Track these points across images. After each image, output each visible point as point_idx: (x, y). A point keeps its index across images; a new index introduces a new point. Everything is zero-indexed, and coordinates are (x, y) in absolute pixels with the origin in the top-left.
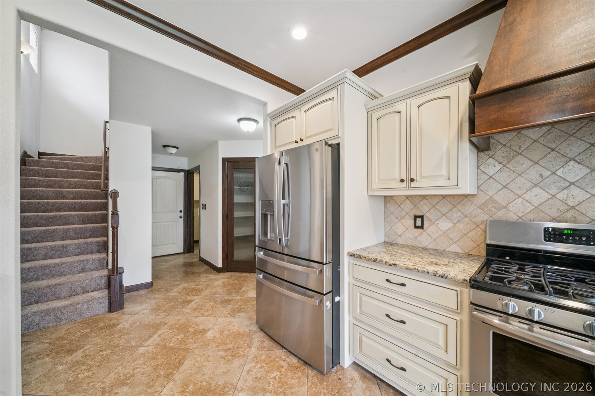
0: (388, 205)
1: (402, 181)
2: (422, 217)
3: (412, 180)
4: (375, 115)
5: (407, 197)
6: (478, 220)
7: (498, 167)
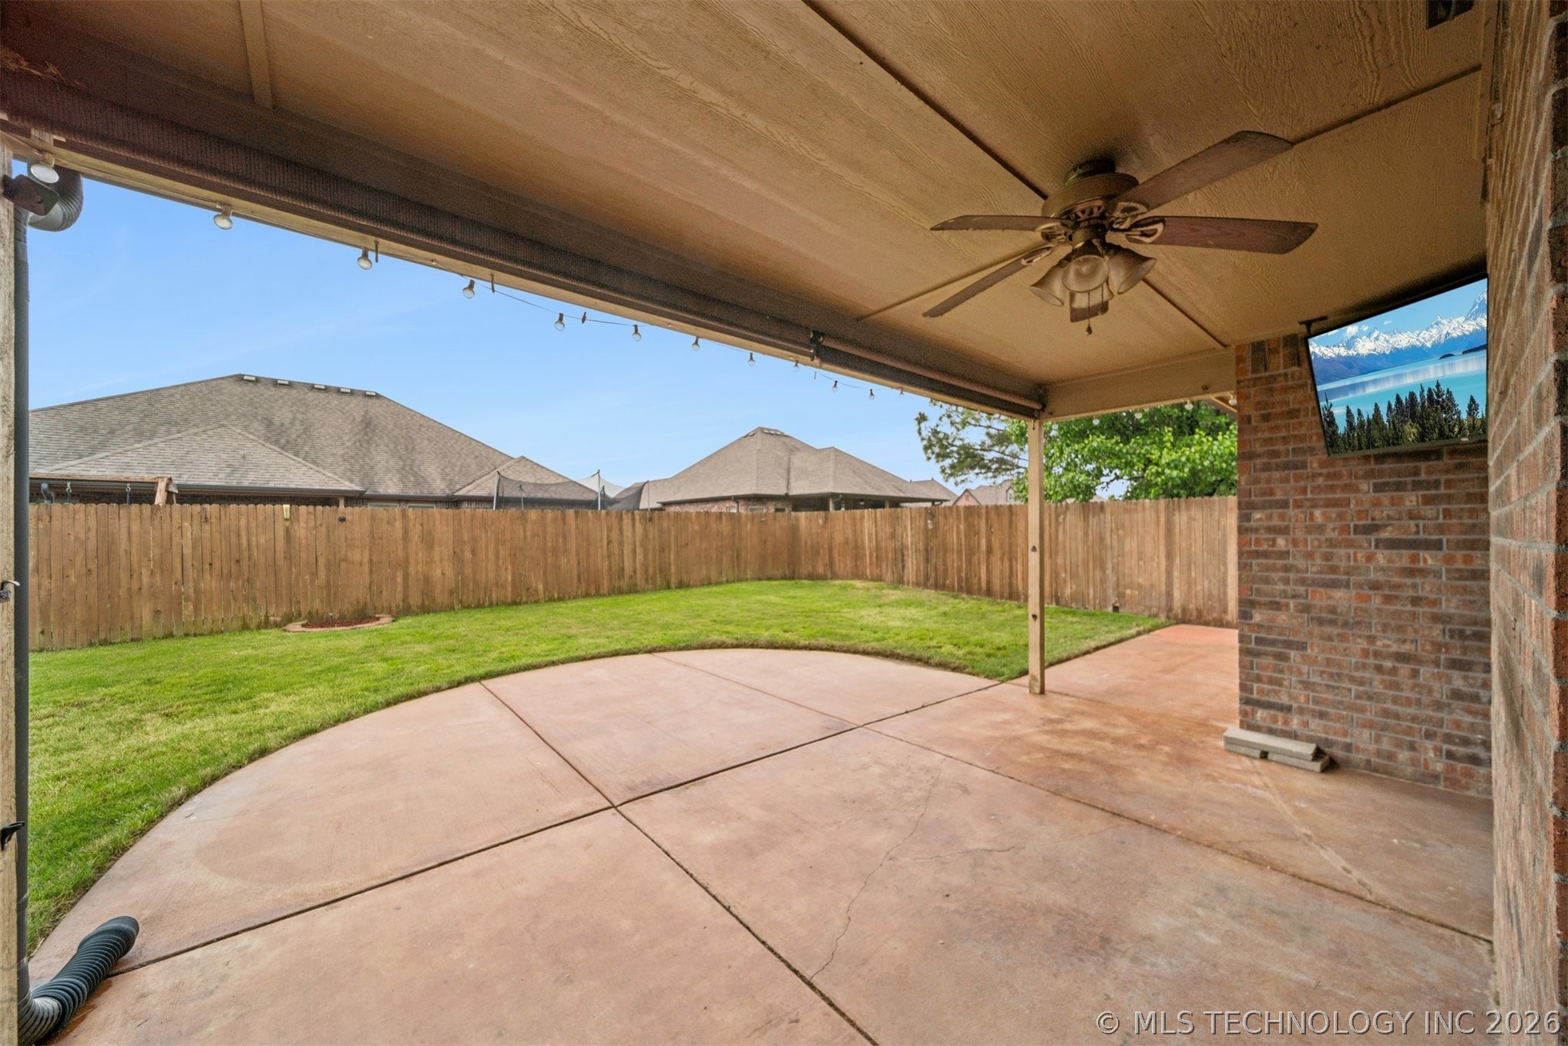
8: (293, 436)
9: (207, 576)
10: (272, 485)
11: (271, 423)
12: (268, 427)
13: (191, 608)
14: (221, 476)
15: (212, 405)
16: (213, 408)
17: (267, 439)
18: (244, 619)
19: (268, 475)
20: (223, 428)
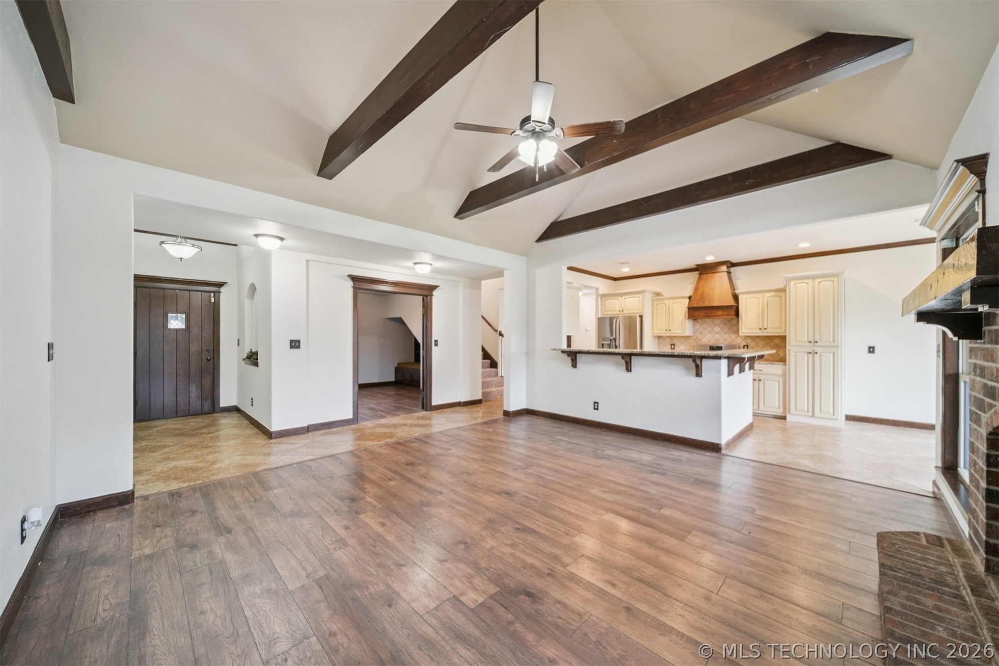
0: (660, 340)
1: (666, 330)
2: (674, 345)
3: (670, 330)
4: (655, 303)
5: (668, 336)
6: (694, 345)
7: (699, 326)
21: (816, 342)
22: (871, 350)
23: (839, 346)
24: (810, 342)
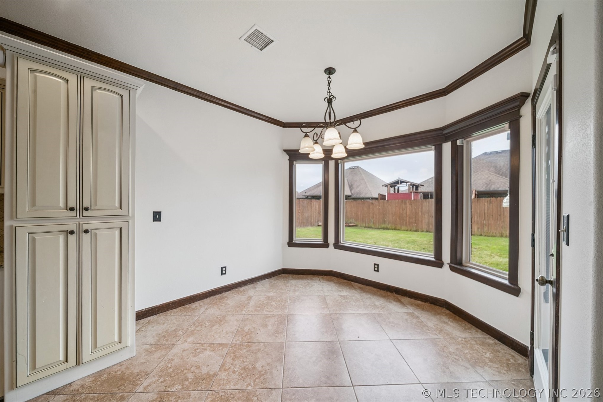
8: (505, 171)
9: (491, 219)
10: (500, 189)
11: (497, 167)
12: (495, 169)
13: (487, 228)
14: (484, 187)
15: (478, 164)
16: (478, 165)
17: (496, 173)
18: (501, 234)
19: (498, 186)
20: (483, 172)
21: (87, 209)
22: (157, 217)
23: (130, 215)
24: (72, 209)
